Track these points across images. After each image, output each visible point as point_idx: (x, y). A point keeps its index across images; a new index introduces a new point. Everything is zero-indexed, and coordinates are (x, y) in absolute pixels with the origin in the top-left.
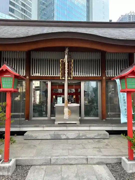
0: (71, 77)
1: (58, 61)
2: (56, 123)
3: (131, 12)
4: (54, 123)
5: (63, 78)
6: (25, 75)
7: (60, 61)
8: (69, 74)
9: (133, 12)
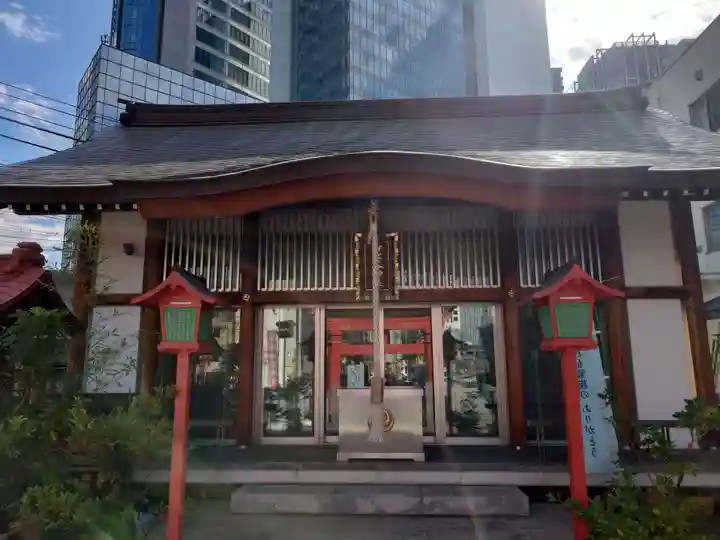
0: (393, 294)
1: (350, 238)
2: (342, 456)
3: (632, 36)
4: (335, 458)
5: (367, 298)
6: (237, 289)
7: (354, 238)
8: (388, 281)
9: (643, 35)
